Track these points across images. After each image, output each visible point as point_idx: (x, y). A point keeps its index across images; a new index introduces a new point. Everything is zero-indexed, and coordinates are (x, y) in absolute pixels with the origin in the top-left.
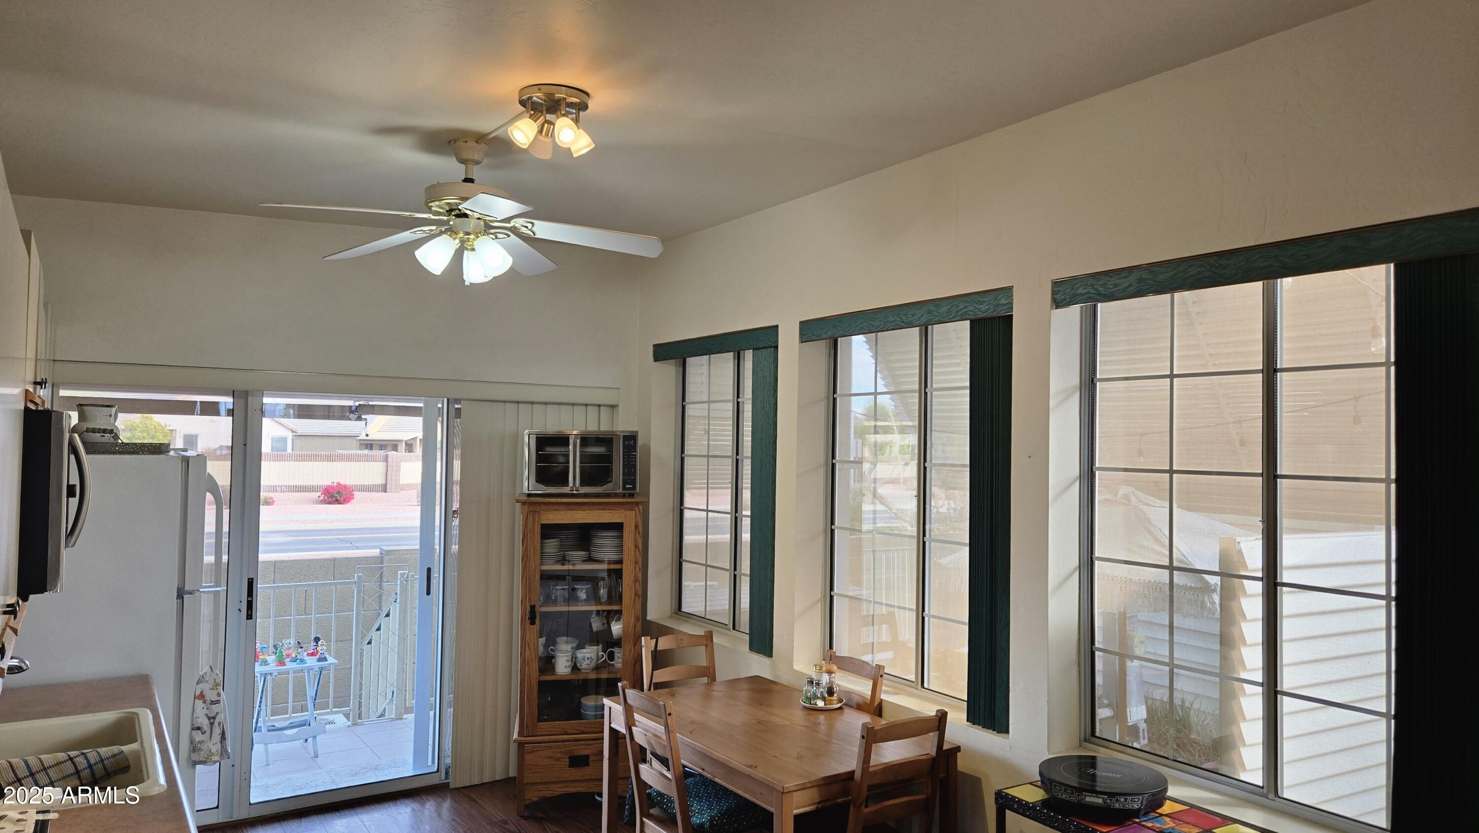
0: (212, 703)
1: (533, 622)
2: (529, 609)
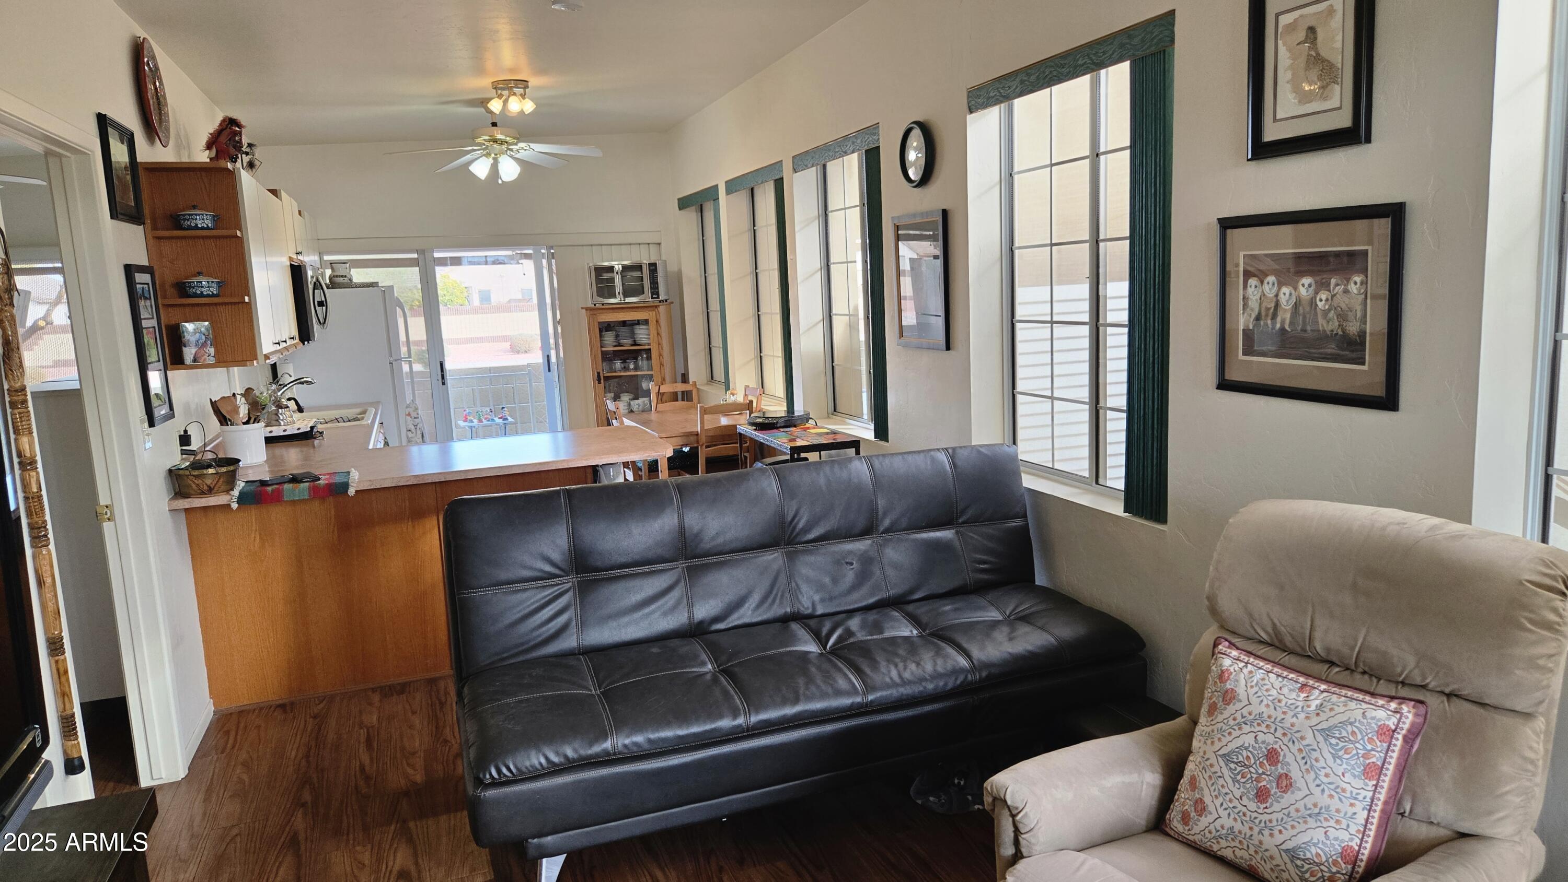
0: (415, 418)
1: (600, 382)
2: (596, 375)
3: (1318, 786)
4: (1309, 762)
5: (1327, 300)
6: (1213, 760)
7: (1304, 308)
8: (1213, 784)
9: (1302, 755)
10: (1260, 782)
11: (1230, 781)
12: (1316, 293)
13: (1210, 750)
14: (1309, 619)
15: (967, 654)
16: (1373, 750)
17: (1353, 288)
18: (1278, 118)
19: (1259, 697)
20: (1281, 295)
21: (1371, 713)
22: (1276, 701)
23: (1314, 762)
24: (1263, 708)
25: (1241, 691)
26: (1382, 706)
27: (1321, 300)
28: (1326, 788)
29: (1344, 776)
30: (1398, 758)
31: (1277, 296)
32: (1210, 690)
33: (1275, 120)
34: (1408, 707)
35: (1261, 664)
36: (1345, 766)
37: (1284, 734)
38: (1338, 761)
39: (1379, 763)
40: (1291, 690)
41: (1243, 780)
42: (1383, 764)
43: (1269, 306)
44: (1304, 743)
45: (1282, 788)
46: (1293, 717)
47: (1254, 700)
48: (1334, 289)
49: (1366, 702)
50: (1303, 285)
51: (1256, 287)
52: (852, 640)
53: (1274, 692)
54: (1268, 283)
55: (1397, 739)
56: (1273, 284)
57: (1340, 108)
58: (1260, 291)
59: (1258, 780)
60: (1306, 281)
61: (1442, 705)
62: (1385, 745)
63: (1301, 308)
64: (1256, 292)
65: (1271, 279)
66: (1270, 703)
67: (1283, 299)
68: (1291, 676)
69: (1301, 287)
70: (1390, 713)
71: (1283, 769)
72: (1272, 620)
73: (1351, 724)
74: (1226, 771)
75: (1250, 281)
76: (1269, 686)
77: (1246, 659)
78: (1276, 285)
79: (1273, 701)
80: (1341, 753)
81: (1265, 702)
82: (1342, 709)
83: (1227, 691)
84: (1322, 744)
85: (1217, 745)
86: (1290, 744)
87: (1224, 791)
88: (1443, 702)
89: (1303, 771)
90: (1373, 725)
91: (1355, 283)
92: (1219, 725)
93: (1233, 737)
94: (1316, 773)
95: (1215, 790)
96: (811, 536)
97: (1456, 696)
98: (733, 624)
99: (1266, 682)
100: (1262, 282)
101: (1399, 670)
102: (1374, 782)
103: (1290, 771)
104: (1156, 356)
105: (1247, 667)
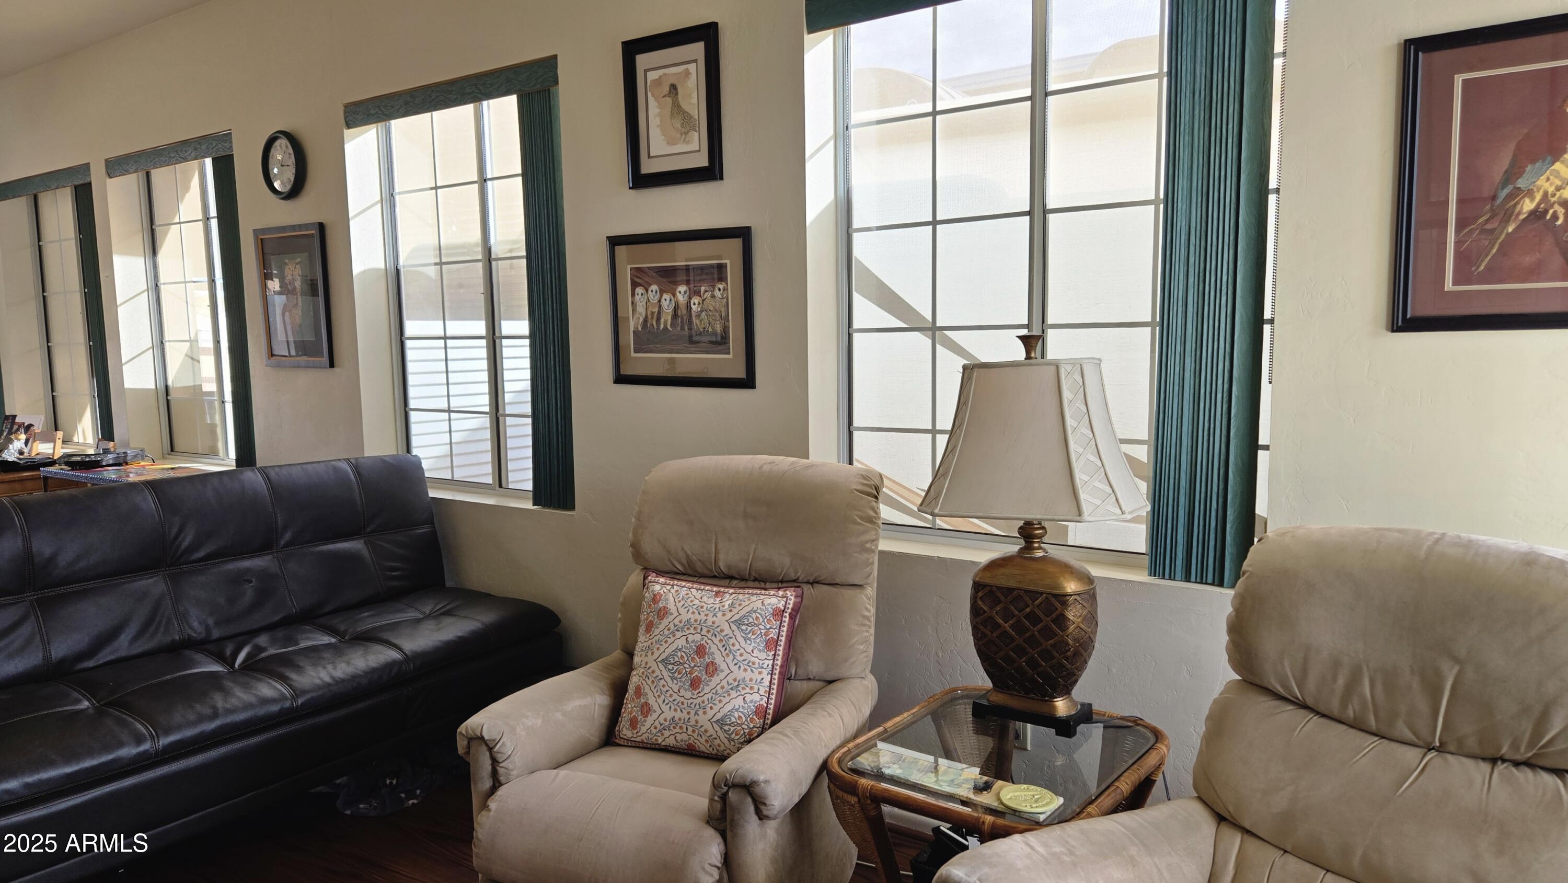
3: (736, 664)
4: (728, 648)
5: (699, 304)
6: (654, 667)
7: (683, 311)
8: (655, 687)
9: (722, 644)
10: (693, 674)
11: (669, 680)
12: (690, 298)
13: (650, 659)
14: (714, 545)
15: (398, 648)
16: (771, 628)
17: (718, 293)
18: (651, 155)
19: (686, 607)
20: (663, 300)
21: (767, 601)
22: (699, 608)
23: (731, 647)
24: (690, 615)
25: (671, 606)
26: (774, 595)
27: (694, 304)
28: (741, 665)
29: (753, 653)
30: (787, 631)
31: (659, 301)
32: (645, 613)
33: (649, 157)
34: (790, 592)
35: (684, 584)
36: (753, 644)
37: (708, 632)
38: (748, 642)
39: (775, 637)
40: (709, 598)
41: (680, 676)
42: (778, 637)
43: (653, 310)
44: (723, 634)
45: (710, 673)
46: (713, 616)
47: (682, 611)
48: (704, 294)
49: (762, 595)
50: (680, 292)
51: (642, 294)
52: (263, 655)
53: (697, 602)
54: (652, 291)
55: (786, 617)
56: (656, 292)
57: (699, 151)
58: (646, 297)
59: (691, 673)
60: (682, 288)
61: (809, 591)
62: (778, 623)
63: (679, 311)
64: (642, 299)
65: (654, 287)
66: (695, 610)
67: (665, 304)
68: (707, 588)
69: (678, 294)
70: (779, 599)
71: (709, 658)
72: (686, 552)
73: (755, 612)
74: (665, 673)
75: (637, 289)
76: (693, 598)
77: (672, 582)
78: (658, 292)
79: (696, 609)
80: (750, 635)
81: (691, 610)
82: (747, 603)
83: (660, 609)
84: (737, 632)
85: (657, 654)
86: (713, 638)
87: (665, 689)
88: (810, 588)
89: (725, 656)
90: (770, 609)
91: (719, 290)
92: (657, 638)
93: (668, 644)
94: (734, 655)
95: (657, 691)
96: (201, 554)
97: (818, 582)
98: (105, 661)
99: (690, 595)
100: (647, 291)
101: (779, 571)
102: (773, 653)
103: (714, 659)
104: (557, 359)
105: (673, 588)
